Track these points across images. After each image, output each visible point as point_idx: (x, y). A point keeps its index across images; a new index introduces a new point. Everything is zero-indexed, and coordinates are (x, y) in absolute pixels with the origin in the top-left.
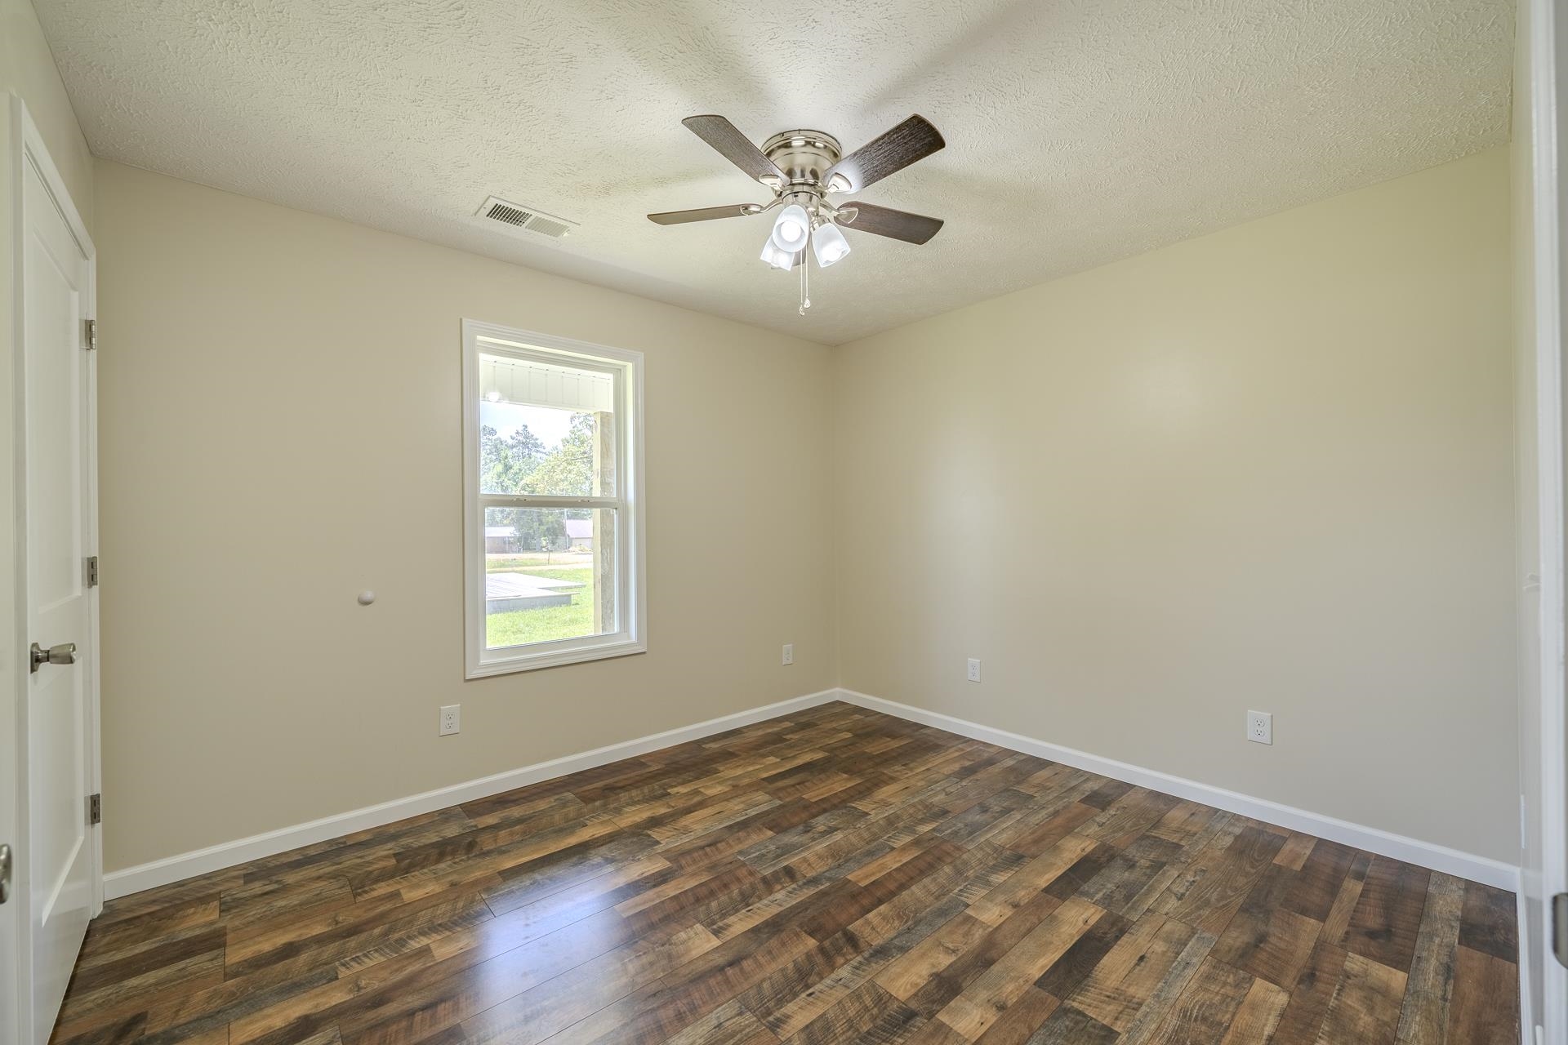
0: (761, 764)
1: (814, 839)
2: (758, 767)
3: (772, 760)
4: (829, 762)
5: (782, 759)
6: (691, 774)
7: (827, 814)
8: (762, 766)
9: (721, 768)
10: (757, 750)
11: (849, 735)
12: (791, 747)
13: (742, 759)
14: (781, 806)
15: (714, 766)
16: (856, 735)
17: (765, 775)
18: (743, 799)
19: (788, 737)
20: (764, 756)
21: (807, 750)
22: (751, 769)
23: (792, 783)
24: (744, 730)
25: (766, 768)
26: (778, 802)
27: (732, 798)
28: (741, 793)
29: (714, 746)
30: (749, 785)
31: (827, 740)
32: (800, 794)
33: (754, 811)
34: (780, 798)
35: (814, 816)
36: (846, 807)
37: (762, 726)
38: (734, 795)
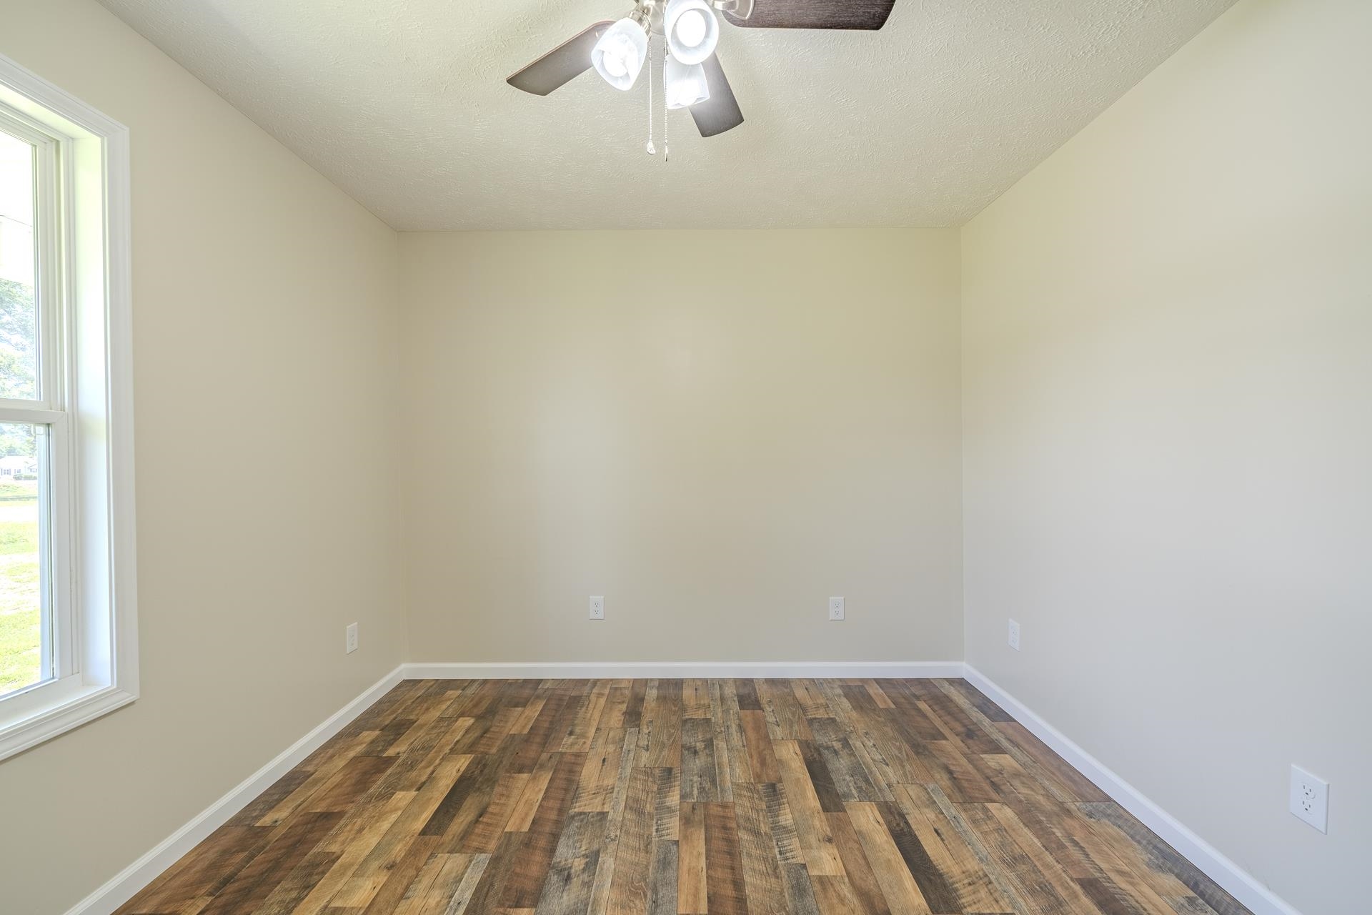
0: (392, 811)
1: (588, 885)
2: (394, 817)
3: (402, 798)
4: (485, 766)
5: (418, 789)
6: (286, 884)
7: (562, 840)
8: (400, 813)
9: (334, 848)
10: (365, 789)
11: (470, 721)
12: (411, 765)
13: (354, 816)
14: (495, 861)
15: (315, 850)
16: (479, 718)
17: (419, 825)
18: (426, 881)
19: (391, 752)
20: (386, 796)
21: (437, 762)
22: (385, 825)
23: (471, 817)
24: (310, 768)
25: (408, 814)
26: (484, 859)
27: (407, 888)
28: (412, 872)
29: (281, 814)
30: (413, 853)
31: (448, 737)
32: (500, 830)
33: (463, 891)
34: (480, 850)
35: (552, 851)
36: (573, 817)
37: (331, 751)
38: (405, 882)
